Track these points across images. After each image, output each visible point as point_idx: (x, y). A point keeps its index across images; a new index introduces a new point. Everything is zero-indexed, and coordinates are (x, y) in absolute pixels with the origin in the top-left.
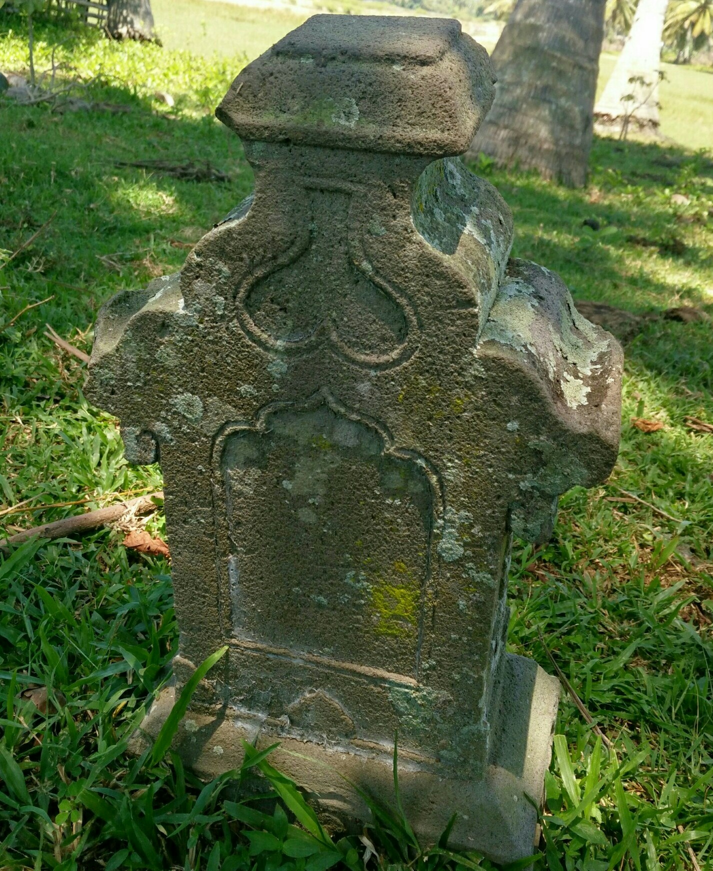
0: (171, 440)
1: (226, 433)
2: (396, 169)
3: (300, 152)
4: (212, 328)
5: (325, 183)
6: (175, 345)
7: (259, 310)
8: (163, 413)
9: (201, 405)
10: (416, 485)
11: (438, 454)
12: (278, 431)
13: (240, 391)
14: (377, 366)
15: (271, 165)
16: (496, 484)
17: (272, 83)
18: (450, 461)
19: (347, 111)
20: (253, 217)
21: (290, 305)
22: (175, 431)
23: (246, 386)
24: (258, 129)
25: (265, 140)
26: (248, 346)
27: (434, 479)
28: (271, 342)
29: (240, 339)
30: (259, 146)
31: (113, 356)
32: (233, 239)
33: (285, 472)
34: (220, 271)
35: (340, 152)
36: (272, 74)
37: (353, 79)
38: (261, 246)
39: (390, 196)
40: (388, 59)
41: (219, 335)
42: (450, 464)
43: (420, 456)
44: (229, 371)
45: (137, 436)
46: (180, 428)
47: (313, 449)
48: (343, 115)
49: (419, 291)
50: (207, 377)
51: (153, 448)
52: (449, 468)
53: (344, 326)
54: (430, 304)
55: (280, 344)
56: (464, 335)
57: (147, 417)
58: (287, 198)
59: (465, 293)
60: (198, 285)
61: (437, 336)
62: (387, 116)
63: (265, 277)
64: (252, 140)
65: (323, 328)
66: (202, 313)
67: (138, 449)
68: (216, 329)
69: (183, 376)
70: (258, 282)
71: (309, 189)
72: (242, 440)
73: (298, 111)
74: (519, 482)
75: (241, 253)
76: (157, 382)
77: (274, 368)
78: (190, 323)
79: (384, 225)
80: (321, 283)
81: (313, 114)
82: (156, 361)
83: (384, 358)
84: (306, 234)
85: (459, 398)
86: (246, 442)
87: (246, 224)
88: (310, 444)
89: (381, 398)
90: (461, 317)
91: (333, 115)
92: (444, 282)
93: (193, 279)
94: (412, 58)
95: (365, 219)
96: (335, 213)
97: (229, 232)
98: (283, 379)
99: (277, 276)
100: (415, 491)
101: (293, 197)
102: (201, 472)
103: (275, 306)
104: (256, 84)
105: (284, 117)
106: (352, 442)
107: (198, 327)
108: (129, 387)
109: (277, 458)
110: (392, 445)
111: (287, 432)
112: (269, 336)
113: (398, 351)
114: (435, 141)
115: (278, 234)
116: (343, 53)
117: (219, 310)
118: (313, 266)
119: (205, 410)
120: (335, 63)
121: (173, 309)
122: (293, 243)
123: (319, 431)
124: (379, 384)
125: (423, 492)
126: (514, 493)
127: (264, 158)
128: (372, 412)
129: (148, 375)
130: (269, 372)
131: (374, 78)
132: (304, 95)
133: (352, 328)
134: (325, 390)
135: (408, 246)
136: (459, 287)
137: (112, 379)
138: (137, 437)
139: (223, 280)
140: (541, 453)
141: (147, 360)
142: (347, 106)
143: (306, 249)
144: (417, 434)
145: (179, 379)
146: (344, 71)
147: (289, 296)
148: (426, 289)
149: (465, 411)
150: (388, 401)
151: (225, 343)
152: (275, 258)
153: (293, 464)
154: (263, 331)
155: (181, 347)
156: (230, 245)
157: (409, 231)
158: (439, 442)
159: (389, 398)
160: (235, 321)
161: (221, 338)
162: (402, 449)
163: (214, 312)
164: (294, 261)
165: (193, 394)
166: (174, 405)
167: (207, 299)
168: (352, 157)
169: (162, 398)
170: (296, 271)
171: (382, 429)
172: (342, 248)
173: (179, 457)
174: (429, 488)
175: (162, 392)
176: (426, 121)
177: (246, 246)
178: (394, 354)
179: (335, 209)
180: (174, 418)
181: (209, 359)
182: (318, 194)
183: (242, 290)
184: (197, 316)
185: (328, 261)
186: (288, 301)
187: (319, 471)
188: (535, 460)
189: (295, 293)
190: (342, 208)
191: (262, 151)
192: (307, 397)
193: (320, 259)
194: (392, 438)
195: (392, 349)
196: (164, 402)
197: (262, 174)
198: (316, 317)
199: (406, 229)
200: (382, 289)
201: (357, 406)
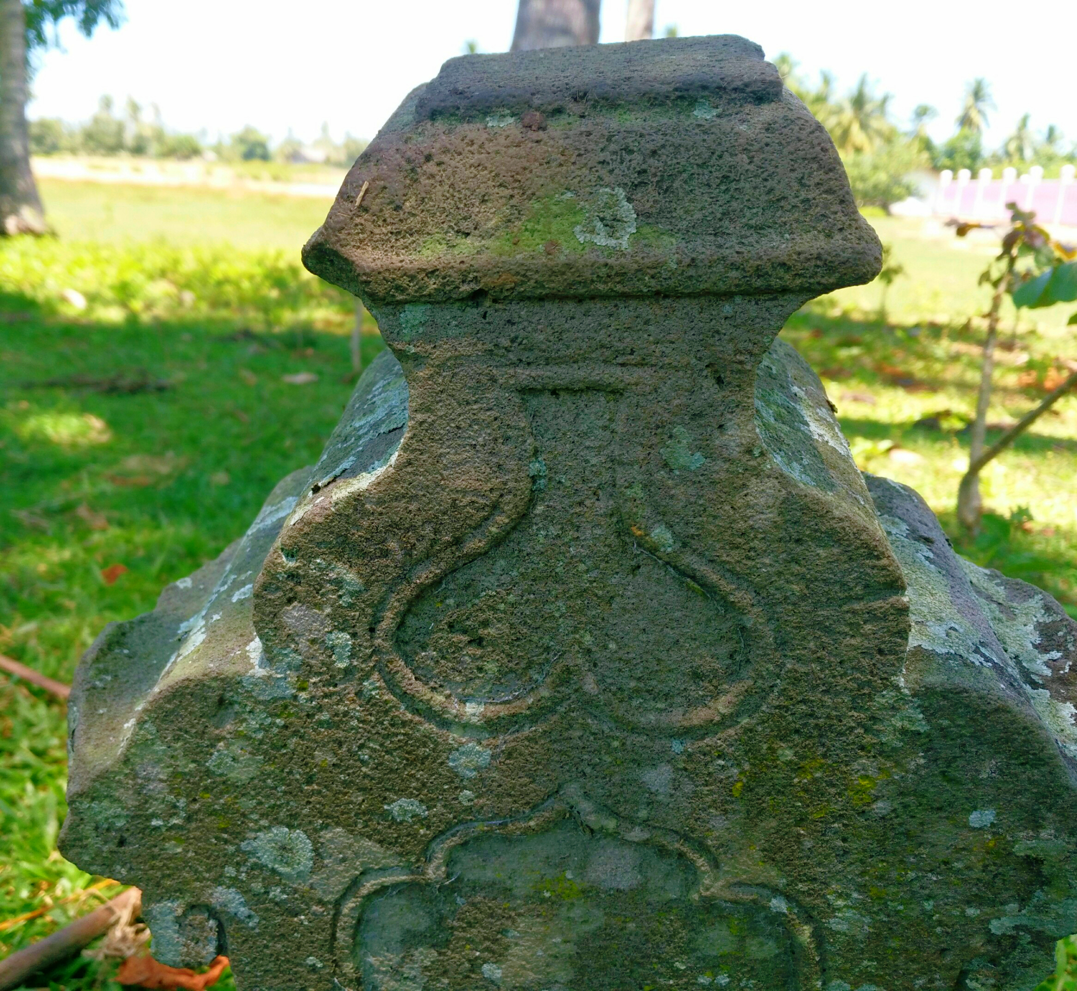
0: (249, 917)
1: (364, 891)
2: (724, 327)
3: (506, 316)
4: (326, 696)
5: (562, 374)
6: (249, 738)
7: (424, 648)
8: (230, 871)
9: (310, 846)
10: (762, 944)
11: (815, 886)
12: (470, 876)
13: (390, 812)
14: (687, 733)
15: (441, 353)
16: (939, 930)
17: (432, 176)
18: (840, 896)
19: (608, 214)
20: (409, 463)
21: (491, 631)
22: (256, 900)
23: (403, 801)
24: (412, 278)
25: (431, 300)
26: (404, 724)
27: (805, 933)
28: (454, 708)
29: (386, 712)
30: (414, 315)
31: (117, 773)
32: (366, 514)
33: (487, 949)
34: (339, 583)
35: (597, 307)
36: (428, 158)
37: (613, 147)
38: (428, 521)
39: (709, 384)
40: (681, 98)
41: (342, 708)
42: (840, 903)
43: (776, 891)
44: (366, 776)
45: (177, 918)
46: (267, 893)
47: (543, 901)
48: (599, 225)
49: (780, 574)
50: (319, 792)
51: (213, 936)
52: (839, 909)
53: (610, 660)
54: (804, 598)
55: (472, 710)
56: (881, 652)
57: (197, 880)
58: (482, 416)
59: (884, 568)
60: (293, 614)
61: (819, 660)
62: (698, 215)
63: (437, 582)
64: (399, 303)
65: (568, 670)
66: (305, 669)
67: (182, 940)
68: (335, 698)
69: (268, 797)
70: (422, 594)
71: (526, 391)
72: (395, 900)
73: (497, 228)
74: (988, 922)
75: (384, 541)
76: (214, 813)
77: (463, 759)
78: (278, 693)
79: (699, 448)
80: (557, 579)
81: (533, 231)
82: (208, 773)
83: (699, 716)
84: (525, 485)
85: (866, 777)
86: (403, 902)
87: (391, 480)
88: (539, 892)
89: (696, 794)
90: (873, 616)
91: (578, 228)
92: (836, 551)
93: (282, 605)
94: (735, 90)
95: (655, 440)
96: (585, 435)
97: (357, 500)
98: (482, 780)
99: (462, 578)
100: (760, 956)
101: (494, 413)
102: (313, 969)
103: (458, 637)
104: (397, 182)
105: (467, 247)
106: (627, 880)
107: (295, 697)
108: (156, 828)
109: (470, 925)
110: (716, 879)
111: (489, 875)
112: (448, 697)
113: (729, 697)
114: (819, 257)
115: (464, 492)
116: (578, 97)
117: (341, 659)
118: (539, 547)
119: (318, 853)
120: (563, 119)
121: (239, 668)
122: (495, 507)
123: (557, 866)
124: (690, 767)
125: (777, 956)
126: (977, 942)
127: (429, 339)
128: (673, 823)
129: (195, 800)
130: (451, 770)
131: (659, 140)
132: (508, 192)
133: (627, 662)
134: (573, 790)
135: (754, 484)
136: (870, 556)
137: (118, 817)
138: (178, 920)
139: (345, 599)
140: (1038, 861)
141: (190, 774)
142: (608, 206)
143: (524, 516)
144: (770, 855)
145: (260, 803)
146: (589, 134)
147: (489, 614)
148: (795, 568)
149: (877, 798)
150: (708, 799)
151: (354, 723)
152: (457, 542)
153: (503, 931)
154: (433, 689)
155: (261, 742)
156: (359, 527)
157: (756, 453)
158: (820, 864)
159: (711, 792)
160: (376, 676)
161: (346, 714)
162: (740, 884)
163: (329, 665)
164: (497, 542)
165: (290, 826)
166: (253, 853)
167: (313, 641)
168: (626, 313)
169: (226, 842)
170: (502, 562)
171: (695, 851)
172: (601, 504)
173: (266, 947)
174: (792, 950)
175: (225, 830)
176: (788, 217)
177: (395, 525)
178: (722, 706)
179: (584, 428)
180: (254, 877)
181: (323, 757)
182: (546, 399)
183: (389, 614)
184: (292, 677)
185: (572, 534)
186: (485, 624)
187: (559, 940)
188: (1026, 876)
189: (502, 606)
190: (600, 423)
191: (422, 324)
192: (534, 808)
193: (554, 530)
194: (716, 864)
195: (716, 694)
196: (231, 848)
197: (422, 373)
198: (547, 649)
199: (749, 451)
200: (693, 578)
201: (643, 814)
